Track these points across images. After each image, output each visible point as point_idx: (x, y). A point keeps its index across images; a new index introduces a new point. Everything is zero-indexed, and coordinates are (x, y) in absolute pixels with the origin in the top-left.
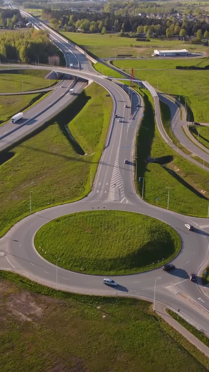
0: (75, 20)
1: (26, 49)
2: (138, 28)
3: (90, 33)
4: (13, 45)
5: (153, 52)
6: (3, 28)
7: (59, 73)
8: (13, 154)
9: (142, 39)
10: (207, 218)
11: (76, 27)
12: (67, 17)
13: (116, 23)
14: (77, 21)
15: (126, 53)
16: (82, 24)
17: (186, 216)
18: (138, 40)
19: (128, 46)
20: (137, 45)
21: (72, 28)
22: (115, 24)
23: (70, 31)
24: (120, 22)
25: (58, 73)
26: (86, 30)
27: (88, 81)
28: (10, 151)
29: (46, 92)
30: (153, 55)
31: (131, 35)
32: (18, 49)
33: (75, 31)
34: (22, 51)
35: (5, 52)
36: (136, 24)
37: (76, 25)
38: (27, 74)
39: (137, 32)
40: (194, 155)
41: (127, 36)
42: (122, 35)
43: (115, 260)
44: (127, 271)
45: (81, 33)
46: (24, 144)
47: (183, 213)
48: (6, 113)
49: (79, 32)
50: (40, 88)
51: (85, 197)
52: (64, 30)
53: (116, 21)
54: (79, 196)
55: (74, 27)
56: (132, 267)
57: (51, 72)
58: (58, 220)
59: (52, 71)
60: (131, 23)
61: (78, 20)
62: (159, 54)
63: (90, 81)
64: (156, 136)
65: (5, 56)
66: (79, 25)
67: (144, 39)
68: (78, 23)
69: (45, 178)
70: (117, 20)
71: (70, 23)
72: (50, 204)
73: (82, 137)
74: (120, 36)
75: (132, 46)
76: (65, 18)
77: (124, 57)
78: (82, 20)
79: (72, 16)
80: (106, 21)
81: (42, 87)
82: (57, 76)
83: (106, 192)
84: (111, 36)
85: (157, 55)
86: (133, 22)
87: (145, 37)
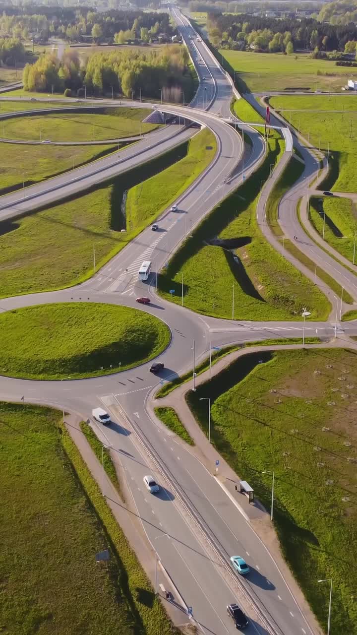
0: (249, 30)
1: (133, 77)
2: (347, 44)
3: (267, 52)
4: (115, 69)
5: (347, 83)
6: (132, 43)
7: (165, 113)
8: (17, 226)
9: (346, 62)
10: (231, 320)
11: (248, 43)
12: (239, 25)
13: (314, 36)
14: (251, 32)
15: (302, 84)
16: (258, 37)
17: (202, 316)
18: (338, 64)
19: (314, 73)
20: (328, 73)
21: (243, 43)
22: (312, 37)
23: (237, 48)
24: (321, 34)
25: (163, 114)
26: (263, 48)
27: (201, 125)
28: (15, 222)
29: (130, 142)
30: (344, 89)
31: (331, 56)
32: (120, 75)
33: (244, 50)
34: (125, 79)
35: (101, 80)
36: (345, 37)
37: (249, 39)
38: (118, 115)
39: (345, 51)
40: (287, 236)
41: (324, 57)
42: (317, 57)
43: (53, 362)
44: (62, 375)
45: (253, 53)
46: (42, 214)
47: (203, 311)
48: (47, 171)
49: (251, 50)
50: (126, 136)
51: (76, 285)
52: (227, 47)
53: (314, 32)
54: (70, 283)
55: (246, 43)
56: (73, 371)
57: (153, 113)
58: (14, 312)
59: (155, 111)
60: (338, 36)
61: (253, 31)
62: (353, 87)
63: (203, 126)
64: (249, 209)
65: (101, 86)
66: (252, 40)
67: (349, 62)
68: (252, 36)
69: (40, 258)
70: (316, 32)
71: (240, 37)
72: (21, 292)
73: (136, 207)
74: (313, 58)
75: (319, 74)
76: (235, 28)
77: (294, 92)
78: (259, 31)
79: (247, 23)
80: (298, 32)
81: (130, 135)
82: (161, 119)
83: (111, 280)
84: (297, 58)
85: (351, 89)
86: (342, 35)
87: (353, 59)
